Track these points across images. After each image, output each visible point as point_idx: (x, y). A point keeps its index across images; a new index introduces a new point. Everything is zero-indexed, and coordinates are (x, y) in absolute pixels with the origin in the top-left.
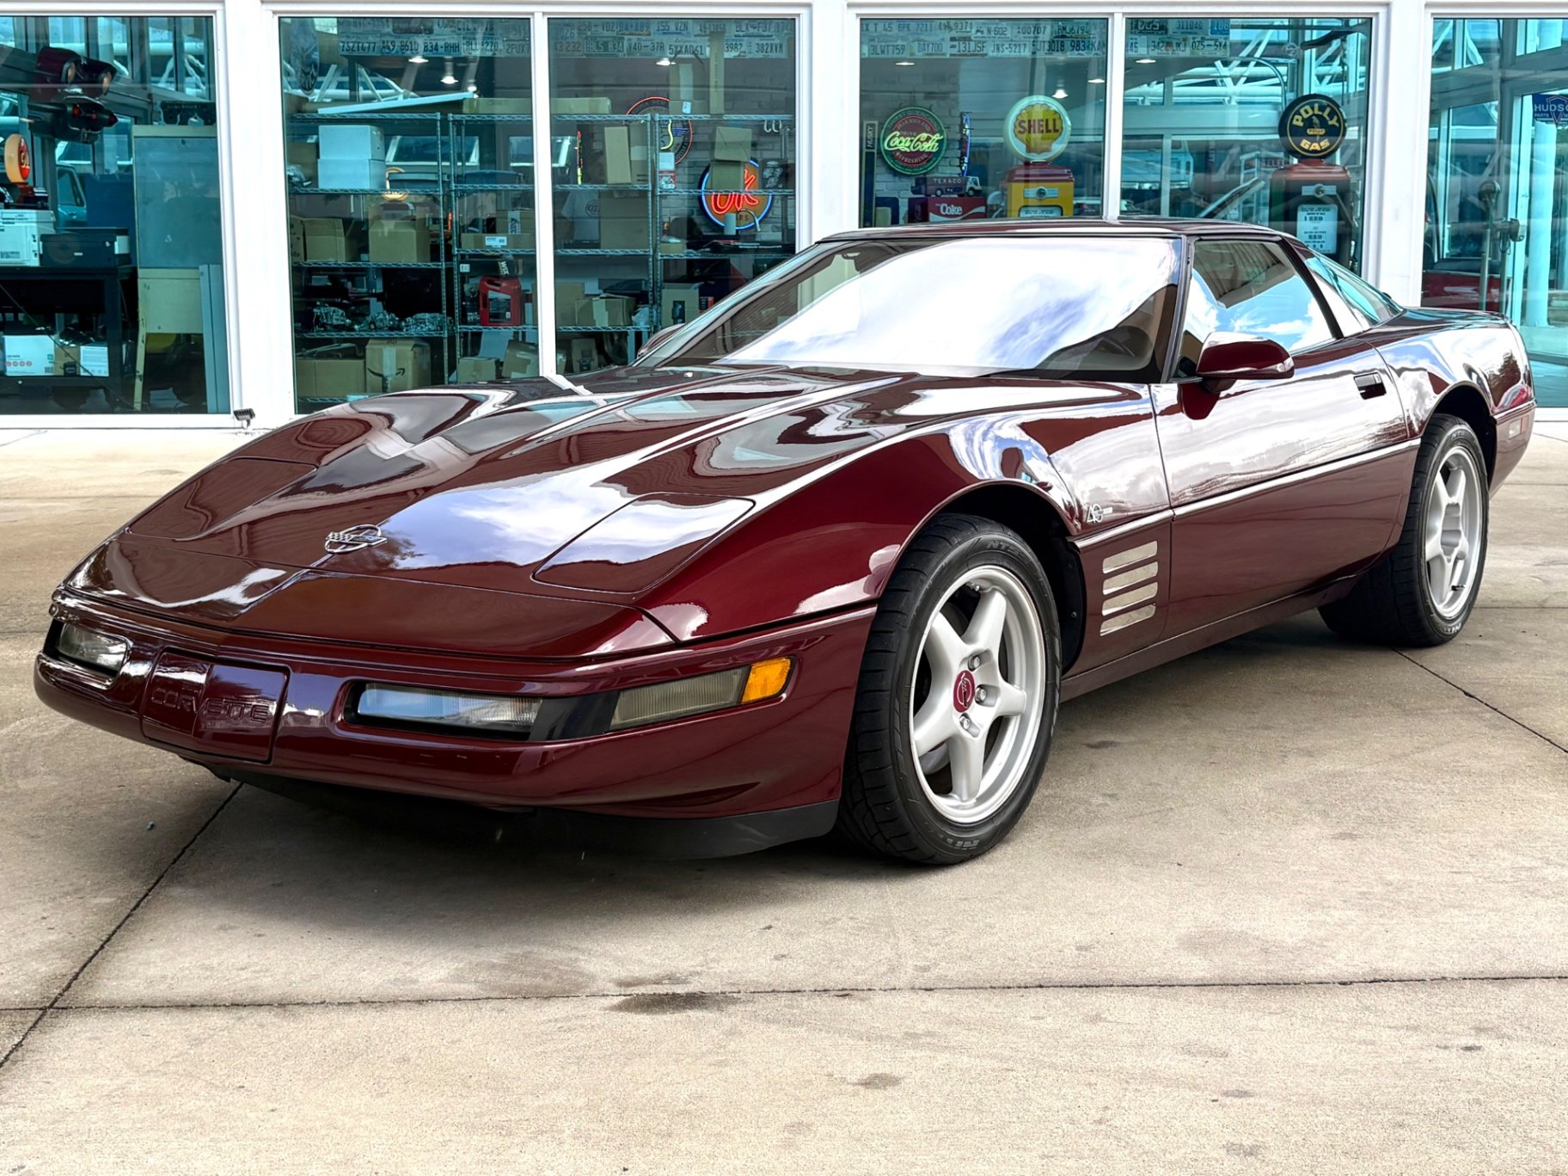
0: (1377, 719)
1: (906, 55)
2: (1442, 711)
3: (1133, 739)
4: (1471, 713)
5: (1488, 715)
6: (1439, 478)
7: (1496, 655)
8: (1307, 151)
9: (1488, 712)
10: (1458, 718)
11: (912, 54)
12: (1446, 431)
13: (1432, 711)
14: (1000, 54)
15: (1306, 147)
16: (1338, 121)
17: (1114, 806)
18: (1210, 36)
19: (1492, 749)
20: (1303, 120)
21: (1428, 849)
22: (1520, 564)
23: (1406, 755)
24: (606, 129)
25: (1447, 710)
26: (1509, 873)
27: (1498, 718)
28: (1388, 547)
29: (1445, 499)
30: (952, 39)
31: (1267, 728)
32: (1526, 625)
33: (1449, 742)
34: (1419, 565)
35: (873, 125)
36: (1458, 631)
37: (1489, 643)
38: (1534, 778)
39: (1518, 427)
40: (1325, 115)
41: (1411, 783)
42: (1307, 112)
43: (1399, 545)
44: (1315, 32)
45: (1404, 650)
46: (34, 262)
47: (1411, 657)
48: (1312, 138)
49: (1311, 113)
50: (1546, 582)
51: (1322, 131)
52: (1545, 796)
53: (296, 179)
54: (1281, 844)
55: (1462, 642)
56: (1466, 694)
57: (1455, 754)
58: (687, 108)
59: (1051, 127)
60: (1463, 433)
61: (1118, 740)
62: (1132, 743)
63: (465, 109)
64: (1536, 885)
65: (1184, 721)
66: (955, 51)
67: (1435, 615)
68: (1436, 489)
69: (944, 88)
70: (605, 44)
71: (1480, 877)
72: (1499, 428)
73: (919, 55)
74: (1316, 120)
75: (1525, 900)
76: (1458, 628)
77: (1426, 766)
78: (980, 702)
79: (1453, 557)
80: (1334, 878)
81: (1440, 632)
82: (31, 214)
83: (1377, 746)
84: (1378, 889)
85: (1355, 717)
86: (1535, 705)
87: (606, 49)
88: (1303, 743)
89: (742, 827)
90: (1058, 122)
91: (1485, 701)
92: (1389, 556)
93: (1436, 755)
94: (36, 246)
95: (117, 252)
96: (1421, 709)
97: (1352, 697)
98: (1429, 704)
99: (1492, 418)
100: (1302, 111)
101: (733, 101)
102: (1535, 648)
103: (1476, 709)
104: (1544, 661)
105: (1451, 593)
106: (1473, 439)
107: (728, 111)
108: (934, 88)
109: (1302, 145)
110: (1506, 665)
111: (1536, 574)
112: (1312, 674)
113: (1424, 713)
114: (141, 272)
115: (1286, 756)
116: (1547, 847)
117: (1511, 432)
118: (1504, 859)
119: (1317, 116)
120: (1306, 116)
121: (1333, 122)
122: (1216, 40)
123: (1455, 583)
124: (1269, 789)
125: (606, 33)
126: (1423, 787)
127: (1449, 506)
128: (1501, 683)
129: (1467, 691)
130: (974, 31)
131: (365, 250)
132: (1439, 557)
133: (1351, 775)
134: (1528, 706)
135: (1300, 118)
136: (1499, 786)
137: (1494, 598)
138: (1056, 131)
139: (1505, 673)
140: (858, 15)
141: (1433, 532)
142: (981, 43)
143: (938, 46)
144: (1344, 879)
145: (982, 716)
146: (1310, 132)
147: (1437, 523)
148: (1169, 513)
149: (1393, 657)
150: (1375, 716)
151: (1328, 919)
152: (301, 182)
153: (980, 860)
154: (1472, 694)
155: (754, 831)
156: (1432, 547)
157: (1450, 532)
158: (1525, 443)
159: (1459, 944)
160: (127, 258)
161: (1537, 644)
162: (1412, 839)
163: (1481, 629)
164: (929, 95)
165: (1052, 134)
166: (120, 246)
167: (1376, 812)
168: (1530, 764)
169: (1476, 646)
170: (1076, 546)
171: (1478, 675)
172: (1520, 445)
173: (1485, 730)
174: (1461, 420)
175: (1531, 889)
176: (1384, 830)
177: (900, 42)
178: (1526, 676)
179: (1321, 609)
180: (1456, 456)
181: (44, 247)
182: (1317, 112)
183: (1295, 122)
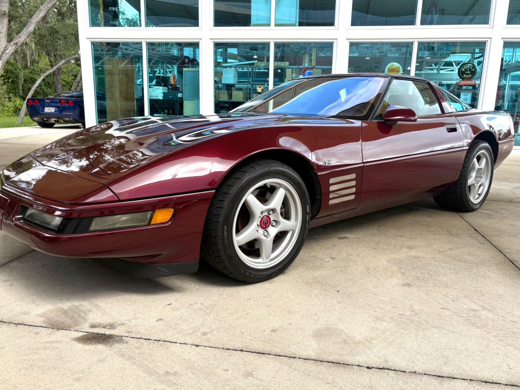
0: (440, 236)
1: (368, 56)
2: (464, 235)
3: (355, 236)
4: (474, 237)
5: (480, 238)
6: (475, 160)
7: (490, 216)
8: (465, 77)
9: (480, 237)
10: (468, 238)
11: (369, 55)
12: (479, 145)
13: (460, 235)
14: (391, 56)
15: (465, 76)
16: (474, 70)
17: (331, 262)
18: (445, 51)
19: (477, 252)
20: (465, 69)
21: (436, 295)
22: (507, 188)
23: (444, 251)
24: (287, 69)
25: (466, 235)
26: (465, 311)
27: (483, 240)
28: (453, 181)
29: (477, 166)
30: (379, 52)
31: (401, 236)
32: (504, 207)
33: (462, 248)
34: (465, 187)
35: (351, 69)
36: (479, 208)
37: (489, 212)
38: (489, 266)
39: (508, 146)
40: (471, 68)
41: (441, 264)
42: (466, 67)
43: (457, 180)
44: (478, 54)
45: (459, 212)
46: (162, 98)
47: (461, 215)
48: (467, 74)
49: (467, 67)
50: (514, 194)
51: (470, 72)
52: (491, 275)
53: (217, 81)
54: (381, 286)
55: (480, 211)
56: (475, 230)
57: (462, 253)
58: (307, 65)
59: (397, 70)
60: (486, 146)
61: (350, 237)
62: (353, 238)
63: (255, 65)
64: (475, 319)
65: (376, 231)
66: (380, 55)
67: (470, 202)
68: (474, 163)
69: (379, 65)
70: (296, 53)
71: (452, 312)
72: (499, 146)
73: (371, 56)
74: (468, 69)
75: (468, 327)
76: (478, 207)
77: (450, 257)
78: (273, 226)
79: (479, 185)
80: (393, 305)
81: (471, 208)
82: (161, 88)
83: (435, 247)
84: (408, 313)
85: (433, 235)
86: (498, 236)
87: (297, 54)
88: (411, 243)
89: (159, 268)
90: (399, 69)
91: (480, 233)
92: (454, 183)
93: (455, 253)
94: (162, 95)
95: (179, 96)
96: (457, 234)
97: (435, 228)
98: (460, 232)
99: (498, 142)
100: (465, 67)
101: (318, 63)
102: (505, 215)
103: (476, 236)
104: (506, 220)
105: (477, 196)
106: (489, 148)
107: (317, 65)
108: (376, 65)
109: (464, 76)
110: (493, 220)
111: (512, 191)
112: (426, 218)
113: (457, 235)
114: (184, 101)
115: (402, 248)
116: (486, 300)
117: (504, 147)
118: (465, 304)
119: (469, 68)
120: (465, 68)
121: (473, 70)
122: (446, 52)
123: (479, 192)
124: (388, 261)
125: (297, 50)
126: (445, 266)
127: (478, 169)
128: (488, 227)
129: (475, 229)
130: (384, 50)
131: (231, 98)
132: (473, 185)
133: (421, 258)
134: (496, 236)
135: (464, 69)
136: (475, 268)
137: (495, 197)
138: (398, 71)
139: (491, 223)
140: (349, 42)
141: (471, 177)
142: (386, 53)
143: (376, 54)
144: (397, 306)
145: (273, 231)
146: (466, 72)
147: (474, 174)
148: (362, 165)
149: (455, 214)
150: (440, 235)
151: (380, 327)
152: (218, 82)
153: (268, 281)
154: (477, 230)
155: (164, 270)
156: (470, 182)
157: (478, 177)
158: (510, 152)
159: (430, 351)
160: (181, 99)
161: (505, 214)
162: (432, 289)
163: (487, 207)
164: (375, 67)
165: (397, 72)
166: (180, 95)
167: (423, 275)
168: (490, 260)
169: (485, 213)
170: (317, 174)
171: (481, 223)
172: (508, 152)
173: (477, 244)
174: (485, 142)
175: (472, 322)
176: (423, 284)
177: (366, 53)
178: (498, 224)
179: (434, 198)
180: (483, 153)
181: (164, 95)
182: (469, 67)
183: (462, 70)
